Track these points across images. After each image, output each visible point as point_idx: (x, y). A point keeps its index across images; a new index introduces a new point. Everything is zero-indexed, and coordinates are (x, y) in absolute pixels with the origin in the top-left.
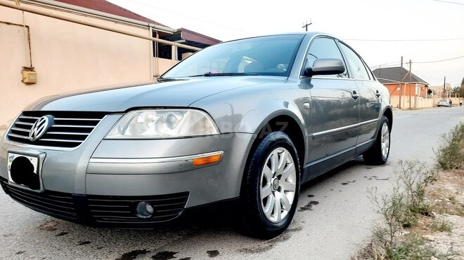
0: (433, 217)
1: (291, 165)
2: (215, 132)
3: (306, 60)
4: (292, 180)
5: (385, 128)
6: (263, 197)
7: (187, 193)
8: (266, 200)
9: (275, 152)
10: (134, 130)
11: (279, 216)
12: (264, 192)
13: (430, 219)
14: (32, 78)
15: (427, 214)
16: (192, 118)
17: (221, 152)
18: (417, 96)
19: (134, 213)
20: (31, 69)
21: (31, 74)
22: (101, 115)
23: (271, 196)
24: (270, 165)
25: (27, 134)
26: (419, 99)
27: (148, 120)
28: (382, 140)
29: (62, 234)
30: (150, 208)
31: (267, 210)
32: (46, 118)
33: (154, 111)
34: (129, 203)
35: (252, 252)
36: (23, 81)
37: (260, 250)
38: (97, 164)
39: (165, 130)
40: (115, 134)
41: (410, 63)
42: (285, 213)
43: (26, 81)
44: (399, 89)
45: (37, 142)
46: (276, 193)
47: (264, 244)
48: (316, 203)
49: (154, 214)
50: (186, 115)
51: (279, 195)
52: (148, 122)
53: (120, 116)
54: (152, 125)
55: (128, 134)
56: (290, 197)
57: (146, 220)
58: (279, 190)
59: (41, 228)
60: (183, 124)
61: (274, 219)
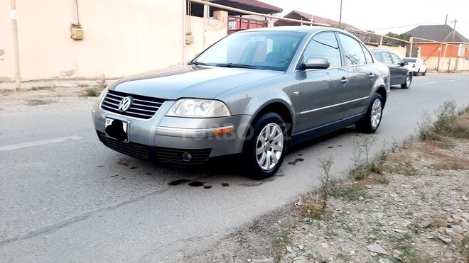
0: (382, 175)
1: (281, 134)
2: (229, 114)
3: (302, 57)
4: (281, 145)
5: (377, 103)
6: (258, 153)
7: (211, 149)
8: (260, 156)
9: (268, 126)
10: (181, 111)
11: (268, 167)
12: (258, 151)
13: (380, 176)
14: (79, 34)
15: (378, 172)
16: (215, 106)
17: (232, 127)
18: (459, 57)
19: (181, 158)
20: (78, 26)
21: (79, 31)
22: (163, 100)
23: (264, 154)
24: (264, 135)
25: (117, 107)
26: (461, 60)
27: (189, 105)
28: (372, 113)
29: (133, 168)
30: (189, 156)
31: (260, 162)
32: (128, 98)
33: (193, 100)
34: (179, 153)
35: (248, 186)
36: (71, 37)
37: (254, 185)
38: (162, 130)
39: (199, 113)
40: (171, 113)
41: (455, 22)
42: (273, 165)
43: (74, 37)
44: (440, 49)
45: (124, 113)
46: (268, 152)
47: (256, 182)
48: (301, 160)
49: (192, 159)
50: (212, 104)
51: (270, 153)
52: (189, 107)
53: (174, 102)
54: (192, 108)
55: (178, 113)
56: (278, 155)
57: (188, 162)
58: (270, 150)
59: (119, 163)
60: (210, 109)
61: (265, 168)
